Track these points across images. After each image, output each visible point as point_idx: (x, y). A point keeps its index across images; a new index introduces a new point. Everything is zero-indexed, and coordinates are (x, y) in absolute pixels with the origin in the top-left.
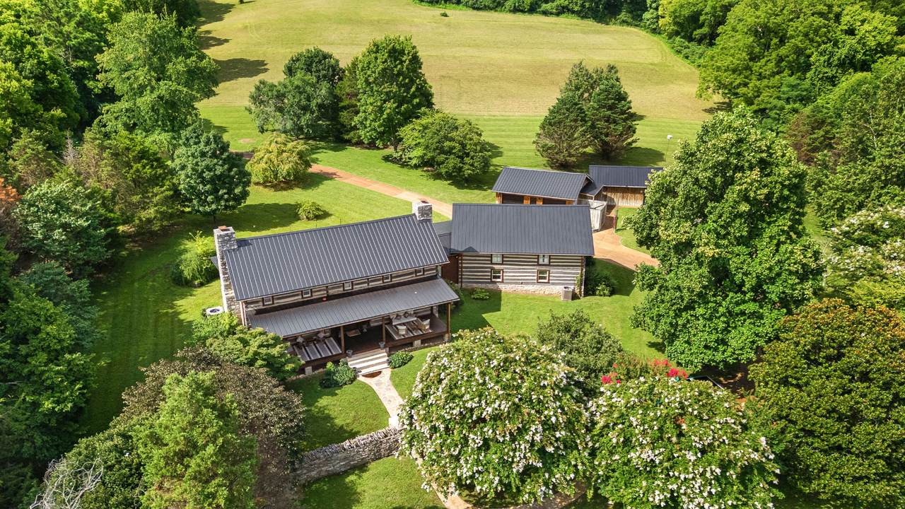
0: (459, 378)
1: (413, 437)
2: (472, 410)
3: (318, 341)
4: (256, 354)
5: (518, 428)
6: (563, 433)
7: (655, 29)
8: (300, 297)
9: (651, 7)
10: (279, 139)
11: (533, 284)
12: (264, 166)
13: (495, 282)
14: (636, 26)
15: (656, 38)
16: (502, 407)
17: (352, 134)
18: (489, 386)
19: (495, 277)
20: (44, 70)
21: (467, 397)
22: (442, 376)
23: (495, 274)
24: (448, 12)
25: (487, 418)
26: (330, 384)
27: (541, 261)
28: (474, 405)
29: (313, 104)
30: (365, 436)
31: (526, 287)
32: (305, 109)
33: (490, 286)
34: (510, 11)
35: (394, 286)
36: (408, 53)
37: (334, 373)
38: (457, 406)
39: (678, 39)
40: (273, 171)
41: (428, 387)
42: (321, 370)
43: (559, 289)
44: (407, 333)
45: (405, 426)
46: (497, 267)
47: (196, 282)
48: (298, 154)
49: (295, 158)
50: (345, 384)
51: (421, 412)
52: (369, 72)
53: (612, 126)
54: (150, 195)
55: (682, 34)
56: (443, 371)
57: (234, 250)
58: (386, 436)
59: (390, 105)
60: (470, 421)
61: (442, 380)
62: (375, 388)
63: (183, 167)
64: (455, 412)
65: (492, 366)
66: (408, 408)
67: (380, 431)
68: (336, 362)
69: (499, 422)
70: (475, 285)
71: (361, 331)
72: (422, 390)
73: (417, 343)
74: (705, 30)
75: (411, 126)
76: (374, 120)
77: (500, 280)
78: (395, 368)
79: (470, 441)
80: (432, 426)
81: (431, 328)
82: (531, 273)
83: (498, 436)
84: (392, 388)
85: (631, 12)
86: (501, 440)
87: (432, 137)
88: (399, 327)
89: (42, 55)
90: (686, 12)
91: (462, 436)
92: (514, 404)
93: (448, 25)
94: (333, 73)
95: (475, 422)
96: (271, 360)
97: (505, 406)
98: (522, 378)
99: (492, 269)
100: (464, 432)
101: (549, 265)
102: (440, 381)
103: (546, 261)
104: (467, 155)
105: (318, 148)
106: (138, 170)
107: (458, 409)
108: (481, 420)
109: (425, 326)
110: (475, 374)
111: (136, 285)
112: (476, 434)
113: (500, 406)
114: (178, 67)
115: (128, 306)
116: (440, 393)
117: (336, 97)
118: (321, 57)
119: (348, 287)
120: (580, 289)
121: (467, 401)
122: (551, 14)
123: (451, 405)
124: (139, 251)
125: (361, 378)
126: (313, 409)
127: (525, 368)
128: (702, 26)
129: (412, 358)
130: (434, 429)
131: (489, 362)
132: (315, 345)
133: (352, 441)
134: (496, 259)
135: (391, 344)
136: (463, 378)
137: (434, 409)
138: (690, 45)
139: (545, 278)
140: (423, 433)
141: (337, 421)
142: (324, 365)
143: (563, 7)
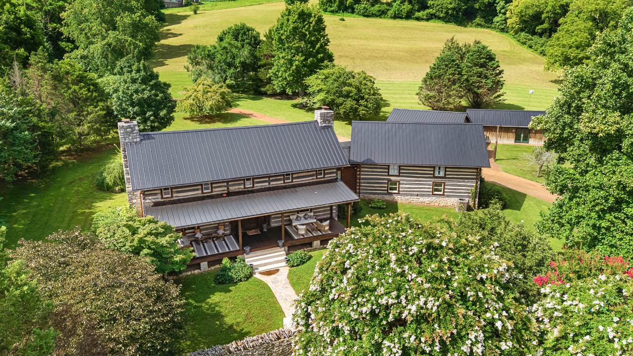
0: (369, 266)
1: (309, 342)
2: (387, 307)
3: (218, 238)
4: (141, 241)
5: (452, 334)
6: (510, 343)
7: (503, 29)
8: (200, 192)
9: (500, 12)
10: (205, 82)
11: (429, 196)
12: (192, 102)
13: (392, 194)
14: (488, 27)
15: (504, 35)
16: (429, 306)
17: (267, 87)
18: (409, 278)
19: (391, 189)
20: (20, 24)
21: (381, 290)
22: (347, 265)
23: (392, 186)
24: (344, 18)
25: (410, 319)
26: (224, 281)
27: (437, 174)
28: (391, 301)
29: (237, 61)
30: (255, 338)
31: (421, 199)
32: (230, 65)
33: (387, 197)
34: (391, 18)
35: (295, 186)
36: (315, 16)
37: (230, 269)
38: (368, 301)
39: (523, 33)
40: (199, 107)
41: (330, 278)
42: (218, 266)
43: (452, 202)
44: (306, 234)
45: (300, 328)
46: (393, 178)
47: (117, 189)
48: (221, 94)
49: (218, 97)
50: (240, 280)
51: (320, 309)
52: (282, 32)
53: (484, 81)
54: (85, 113)
55: (526, 30)
56: (348, 258)
57: (136, 143)
58: (279, 338)
59: (299, 58)
60: (384, 322)
61: (347, 269)
62: (271, 285)
63: (116, 91)
64: (364, 309)
65: (411, 253)
66: (303, 304)
67: (272, 332)
68: (233, 259)
69: (424, 326)
70: (372, 196)
71: (261, 230)
72: (322, 281)
73: (317, 243)
74: (546, 25)
75: (316, 76)
76: (285, 71)
77: (397, 192)
78: (293, 266)
79: (385, 350)
80: (333, 329)
81: (330, 229)
82: (427, 185)
83: (423, 345)
84: (289, 286)
85: (484, 17)
86: (428, 350)
87: (333, 83)
88: (299, 227)
89: (19, 13)
90: (531, 12)
91: (373, 342)
92: (444, 301)
93: (346, 26)
94: (255, 42)
95: (391, 325)
96: (160, 250)
97: (433, 305)
98: (450, 269)
99: (389, 180)
100: (376, 337)
101: (444, 177)
102: (344, 271)
103: (442, 174)
104: (363, 98)
105: (239, 98)
106: (75, 91)
107: (369, 306)
108: (400, 322)
109: (324, 227)
110: (389, 262)
111: (63, 189)
112: (392, 341)
113: (426, 303)
114: (125, 20)
115: (50, 206)
116: (346, 284)
117: (255, 57)
118: (245, 30)
119: (249, 185)
120: (475, 201)
121: (381, 296)
122: (422, 19)
123: (359, 300)
124: (74, 162)
125: (257, 276)
126: (203, 305)
127: (453, 258)
128: (543, 23)
129: (310, 257)
130: (336, 332)
131: (407, 248)
132: (213, 241)
133: (239, 343)
134: (394, 171)
135: (290, 243)
136: (373, 267)
137: (336, 304)
138: (533, 38)
139: (440, 191)
140: (322, 336)
141: (226, 319)
142: (220, 261)
143: (432, 15)
